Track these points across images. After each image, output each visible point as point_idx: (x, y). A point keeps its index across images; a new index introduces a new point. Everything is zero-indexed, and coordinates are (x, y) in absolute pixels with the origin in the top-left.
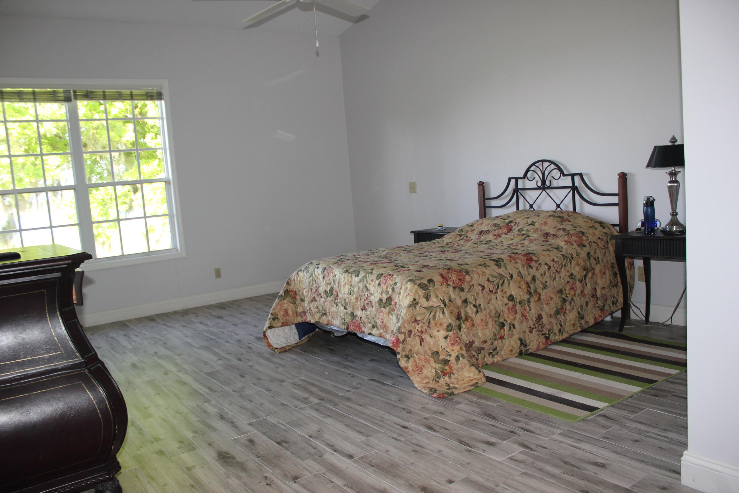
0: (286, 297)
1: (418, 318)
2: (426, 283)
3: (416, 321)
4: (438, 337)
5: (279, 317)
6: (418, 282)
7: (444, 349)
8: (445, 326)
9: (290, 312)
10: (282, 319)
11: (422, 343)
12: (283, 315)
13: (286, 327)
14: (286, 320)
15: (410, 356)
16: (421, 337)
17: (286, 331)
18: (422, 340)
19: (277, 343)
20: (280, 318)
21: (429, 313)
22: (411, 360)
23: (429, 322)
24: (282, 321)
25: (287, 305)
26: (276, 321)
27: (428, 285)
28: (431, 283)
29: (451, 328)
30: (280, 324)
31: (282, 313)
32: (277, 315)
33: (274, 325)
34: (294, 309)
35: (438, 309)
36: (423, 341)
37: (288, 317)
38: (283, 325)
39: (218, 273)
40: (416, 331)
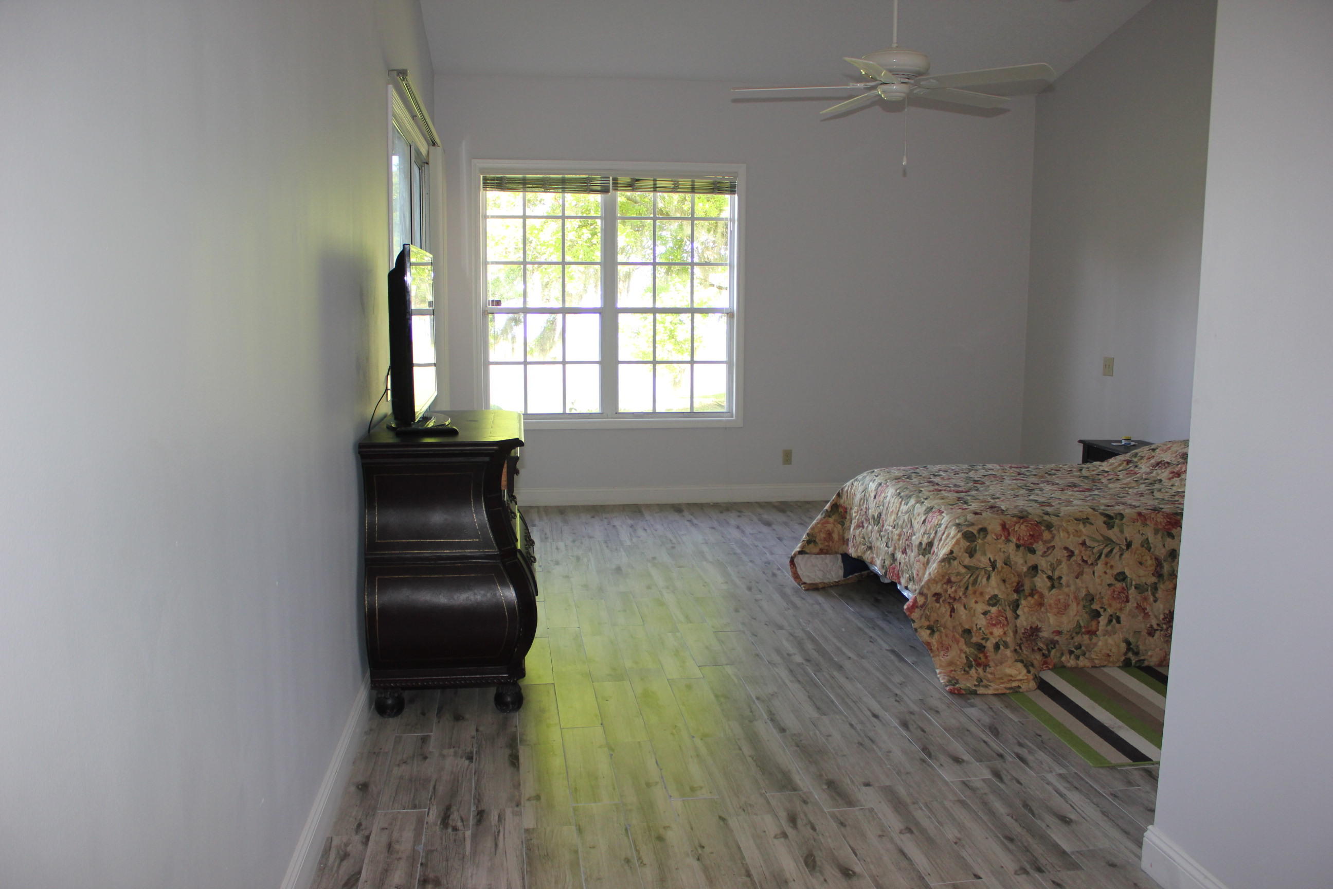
0: (833, 514)
1: (953, 579)
2: (975, 532)
3: (949, 581)
4: (974, 610)
5: (817, 540)
6: (965, 529)
7: (980, 629)
8: (987, 597)
9: (835, 536)
10: (822, 544)
11: (953, 614)
12: (824, 538)
13: (828, 556)
14: (827, 546)
15: (935, 629)
16: (952, 606)
17: (827, 561)
18: (953, 610)
19: (808, 576)
20: (819, 542)
21: (969, 575)
22: (936, 635)
23: (967, 588)
24: (821, 546)
25: (832, 525)
26: (812, 545)
27: (977, 535)
28: (982, 533)
29: (995, 601)
30: (817, 550)
31: (823, 535)
32: (816, 537)
33: (807, 551)
34: (841, 531)
35: (983, 573)
36: (954, 612)
37: (831, 543)
38: (822, 552)
39: (787, 457)
40: (947, 596)
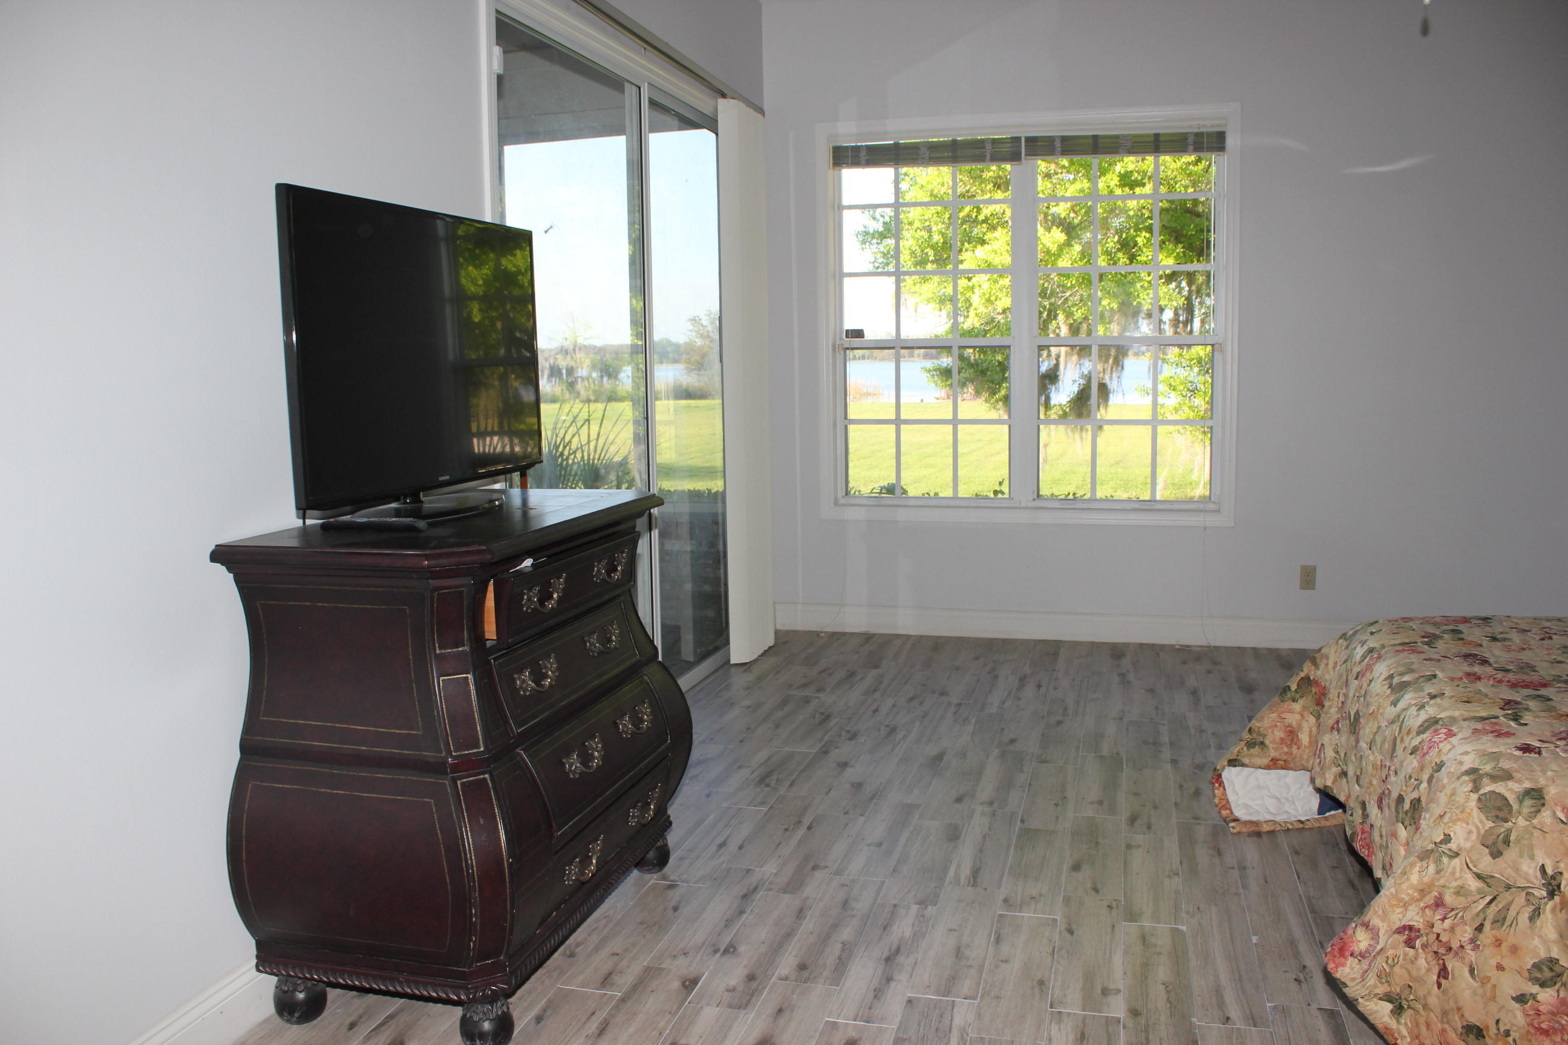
0: (1301, 697)
1: (1449, 899)
2: (1511, 798)
3: (1439, 903)
4: (1494, 986)
5: (1267, 742)
6: (1488, 787)
7: (1506, 1032)
8: (1531, 961)
9: (1304, 738)
10: (1275, 749)
11: (1443, 981)
12: (1282, 739)
13: (1291, 771)
14: (1286, 753)
15: (1405, 1004)
16: (1441, 962)
17: (1288, 780)
18: (1443, 973)
19: (1246, 806)
20: (1271, 746)
21: (1488, 898)
22: (1407, 1017)
23: (1480, 928)
24: (1273, 754)
25: (1298, 717)
26: (1256, 750)
27: (1515, 807)
28: (1528, 802)
29: (1544, 974)
30: (1266, 761)
31: (1279, 734)
32: (1265, 736)
33: (1246, 761)
34: (1314, 730)
35: (1521, 899)
36: (1446, 978)
37: (1294, 748)
38: (1274, 764)
39: (1308, 578)
40: (1433, 937)
